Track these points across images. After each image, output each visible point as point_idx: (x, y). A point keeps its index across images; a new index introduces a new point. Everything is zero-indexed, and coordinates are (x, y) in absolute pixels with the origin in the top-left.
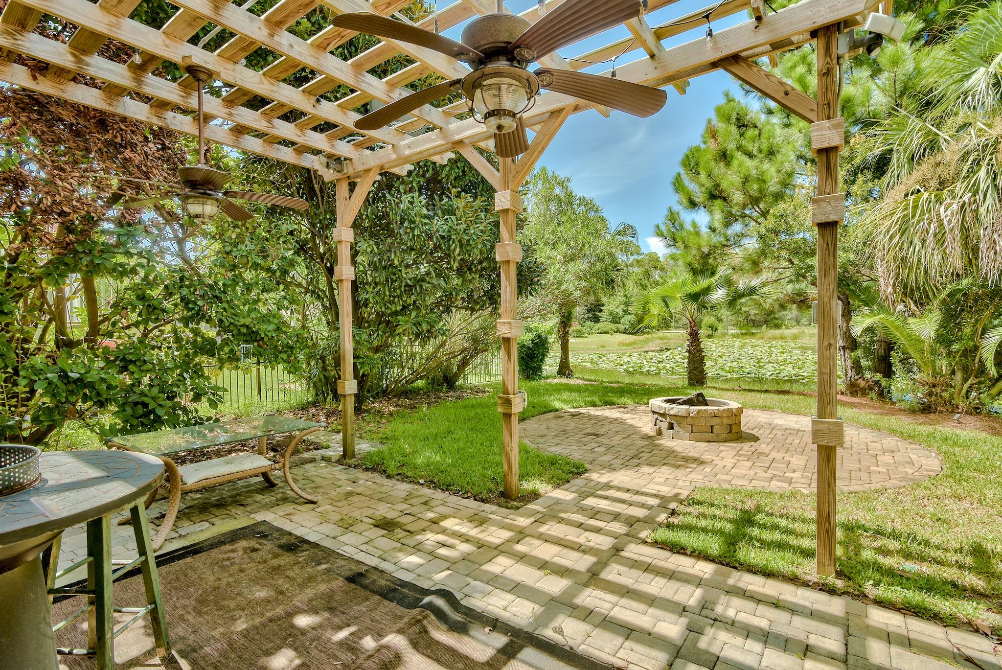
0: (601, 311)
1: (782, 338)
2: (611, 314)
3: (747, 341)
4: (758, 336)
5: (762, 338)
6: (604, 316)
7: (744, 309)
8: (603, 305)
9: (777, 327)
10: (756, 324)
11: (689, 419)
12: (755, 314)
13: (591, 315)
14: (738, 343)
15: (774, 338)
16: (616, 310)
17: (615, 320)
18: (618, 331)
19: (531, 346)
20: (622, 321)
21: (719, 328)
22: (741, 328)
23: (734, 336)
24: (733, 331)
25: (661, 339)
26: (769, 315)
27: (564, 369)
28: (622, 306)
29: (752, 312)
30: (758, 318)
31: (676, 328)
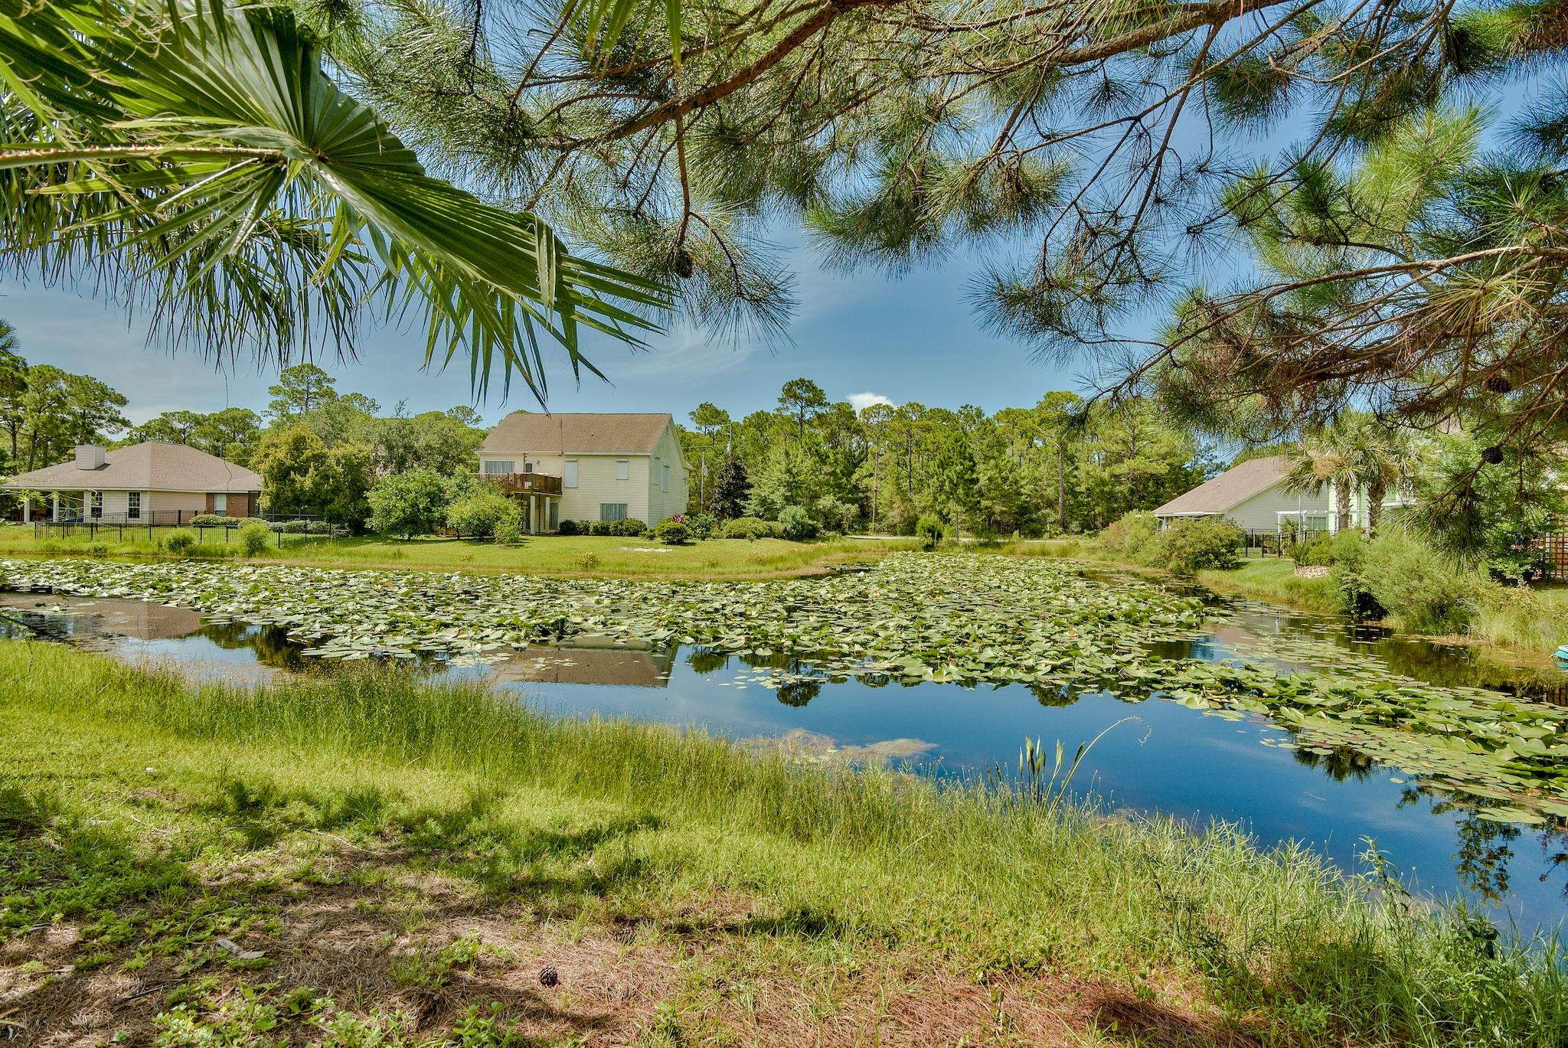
0: (746, 497)
1: (1044, 553)
2: (763, 502)
3: (989, 558)
4: (1006, 549)
5: (1012, 552)
6: (752, 506)
7: (984, 503)
8: (750, 486)
9: (1036, 534)
10: (1006, 530)
12: (1002, 512)
13: (727, 504)
14: (972, 561)
15: (1031, 554)
16: (772, 497)
17: (769, 511)
18: (771, 534)
20: (781, 516)
21: (945, 533)
22: (978, 534)
23: (968, 548)
24: (966, 540)
25: (846, 550)
26: (1022, 514)
28: (782, 490)
29: (998, 508)
30: (1006, 519)
31: (877, 531)
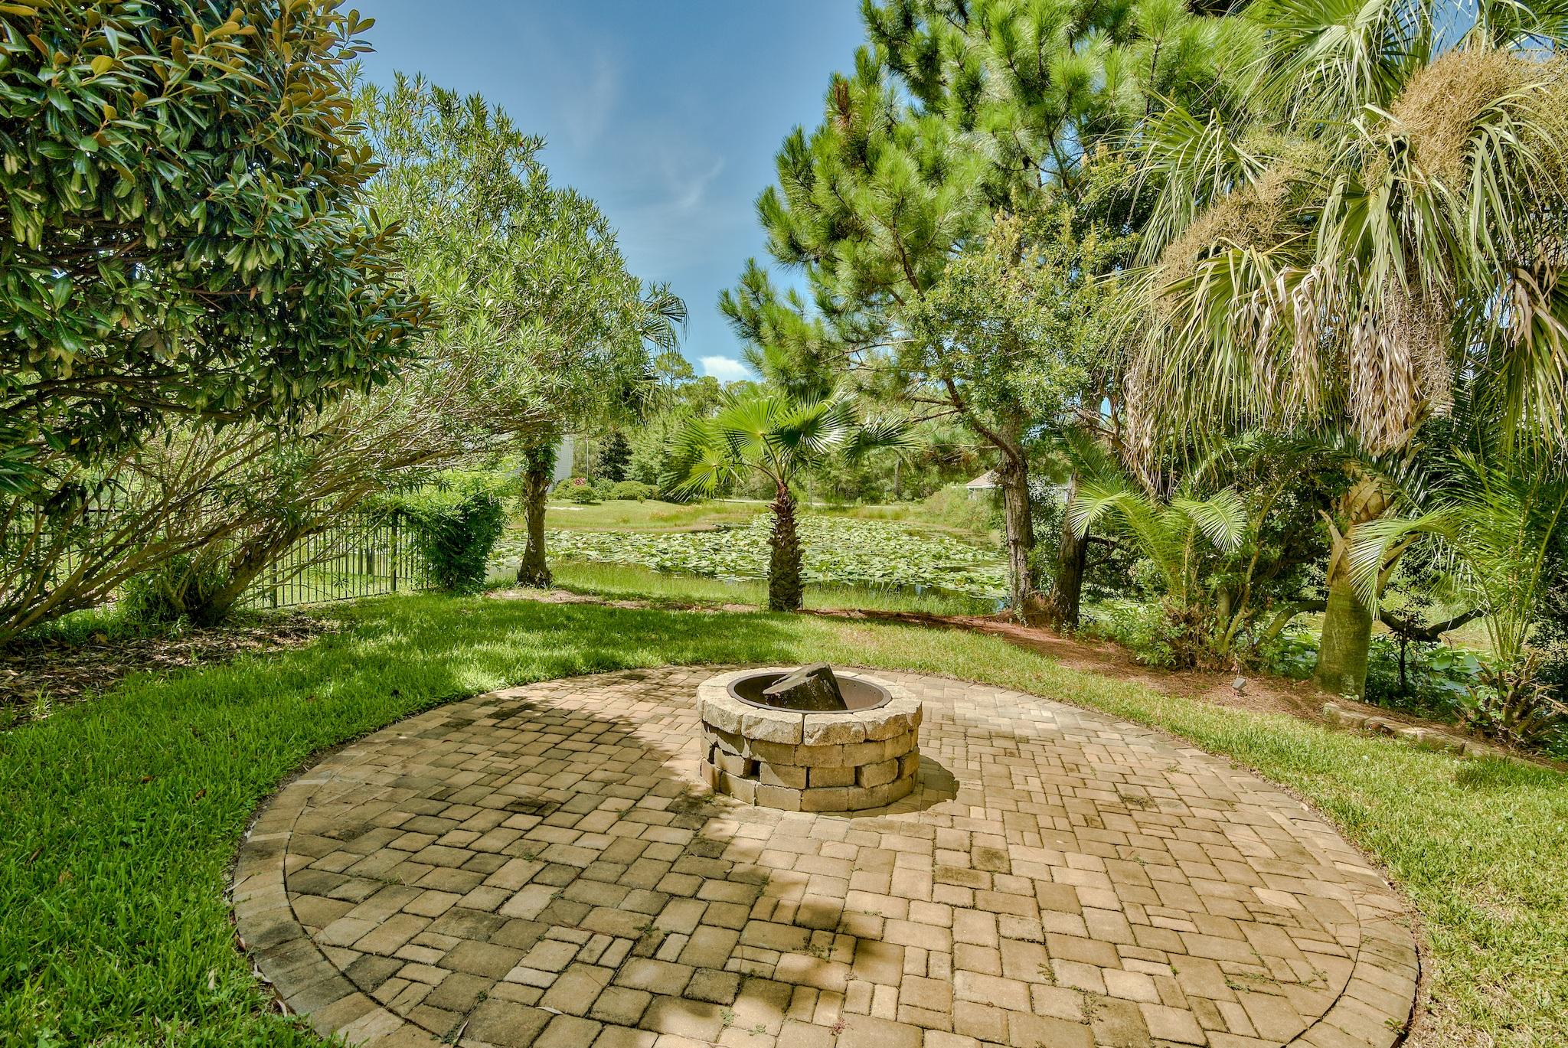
0: (626, 462)
1: (881, 517)
2: (642, 468)
3: (838, 520)
4: (851, 512)
5: (855, 516)
6: (631, 470)
7: (834, 473)
8: (630, 453)
9: (875, 500)
10: (852, 498)
11: (802, 753)
12: (848, 481)
13: (609, 468)
14: (825, 521)
15: (871, 517)
16: (651, 463)
17: (648, 478)
18: (650, 497)
19: (460, 520)
20: (659, 480)
21: (800, 498)
22: (828, 500)
23: (819, 511)
24: (818, 504)
25: (718, 511)
26: (864, 483)
27: (533, 571)
28: (660, 457)
29: (844, 478)
30: (851, 486)
31: (740, 495)
